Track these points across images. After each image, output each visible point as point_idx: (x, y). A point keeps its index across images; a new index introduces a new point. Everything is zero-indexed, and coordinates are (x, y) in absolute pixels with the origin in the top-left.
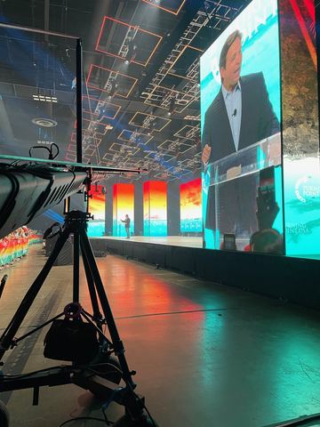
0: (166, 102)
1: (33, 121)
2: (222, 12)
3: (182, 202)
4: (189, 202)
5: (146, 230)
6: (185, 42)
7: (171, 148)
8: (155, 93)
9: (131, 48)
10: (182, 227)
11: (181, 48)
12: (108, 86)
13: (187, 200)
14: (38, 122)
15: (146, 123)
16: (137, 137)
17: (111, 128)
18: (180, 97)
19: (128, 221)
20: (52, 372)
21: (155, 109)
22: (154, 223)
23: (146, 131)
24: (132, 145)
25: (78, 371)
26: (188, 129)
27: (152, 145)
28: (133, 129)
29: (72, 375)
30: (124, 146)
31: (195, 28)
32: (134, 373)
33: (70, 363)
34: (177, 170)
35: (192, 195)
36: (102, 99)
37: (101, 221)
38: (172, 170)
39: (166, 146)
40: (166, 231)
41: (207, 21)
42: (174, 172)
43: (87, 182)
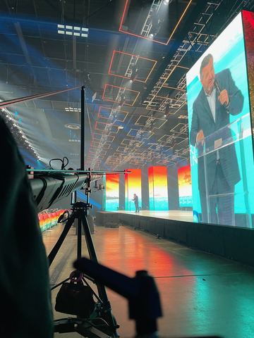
0: (162, 107)
1: (66, 126)
2: (202, 39)
3: (180, 182)
4: (186, 182)
5: (151, 205)
6: (175, 63)
7: (169, 141)
8: (154, 101)
9: (134, 71)
10: (180, 203)
11: (172, 68)
12: (118, 98)
13: (184, 181)
14: (69, 127)
15: (148, 123)
16: (142, 134)
17: (122, 128)
18: (173, 103)
19: (136, 199)
20: (61, 322)
21: (154, 113)
22: (158, 199)
23: (148, 129)
24: (138, 139)
25: (80, 322)
26: (181, 126)
27: (154, 139)
28: (138, 128)
29: (76, 325)
30: (132, 141)
31: (182, 53)
32: (118, 327)
33: (75, 316)
34: (175, 157)
35: (187, 177)
36: (115, 108)
37: (115, 198)
38: (170, 157)
39: (165, 139)
40: (167, 206)
41: (190, 47)
42: (172, 159)
43: (88, 181)
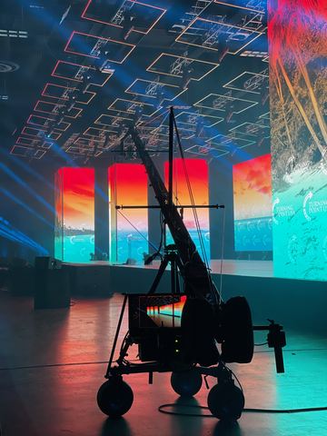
4: (250, 187)
15: (177, 69)
16: (160, 90)
26: (248, 77)
28: (152, 77)
35: (253, 174)
